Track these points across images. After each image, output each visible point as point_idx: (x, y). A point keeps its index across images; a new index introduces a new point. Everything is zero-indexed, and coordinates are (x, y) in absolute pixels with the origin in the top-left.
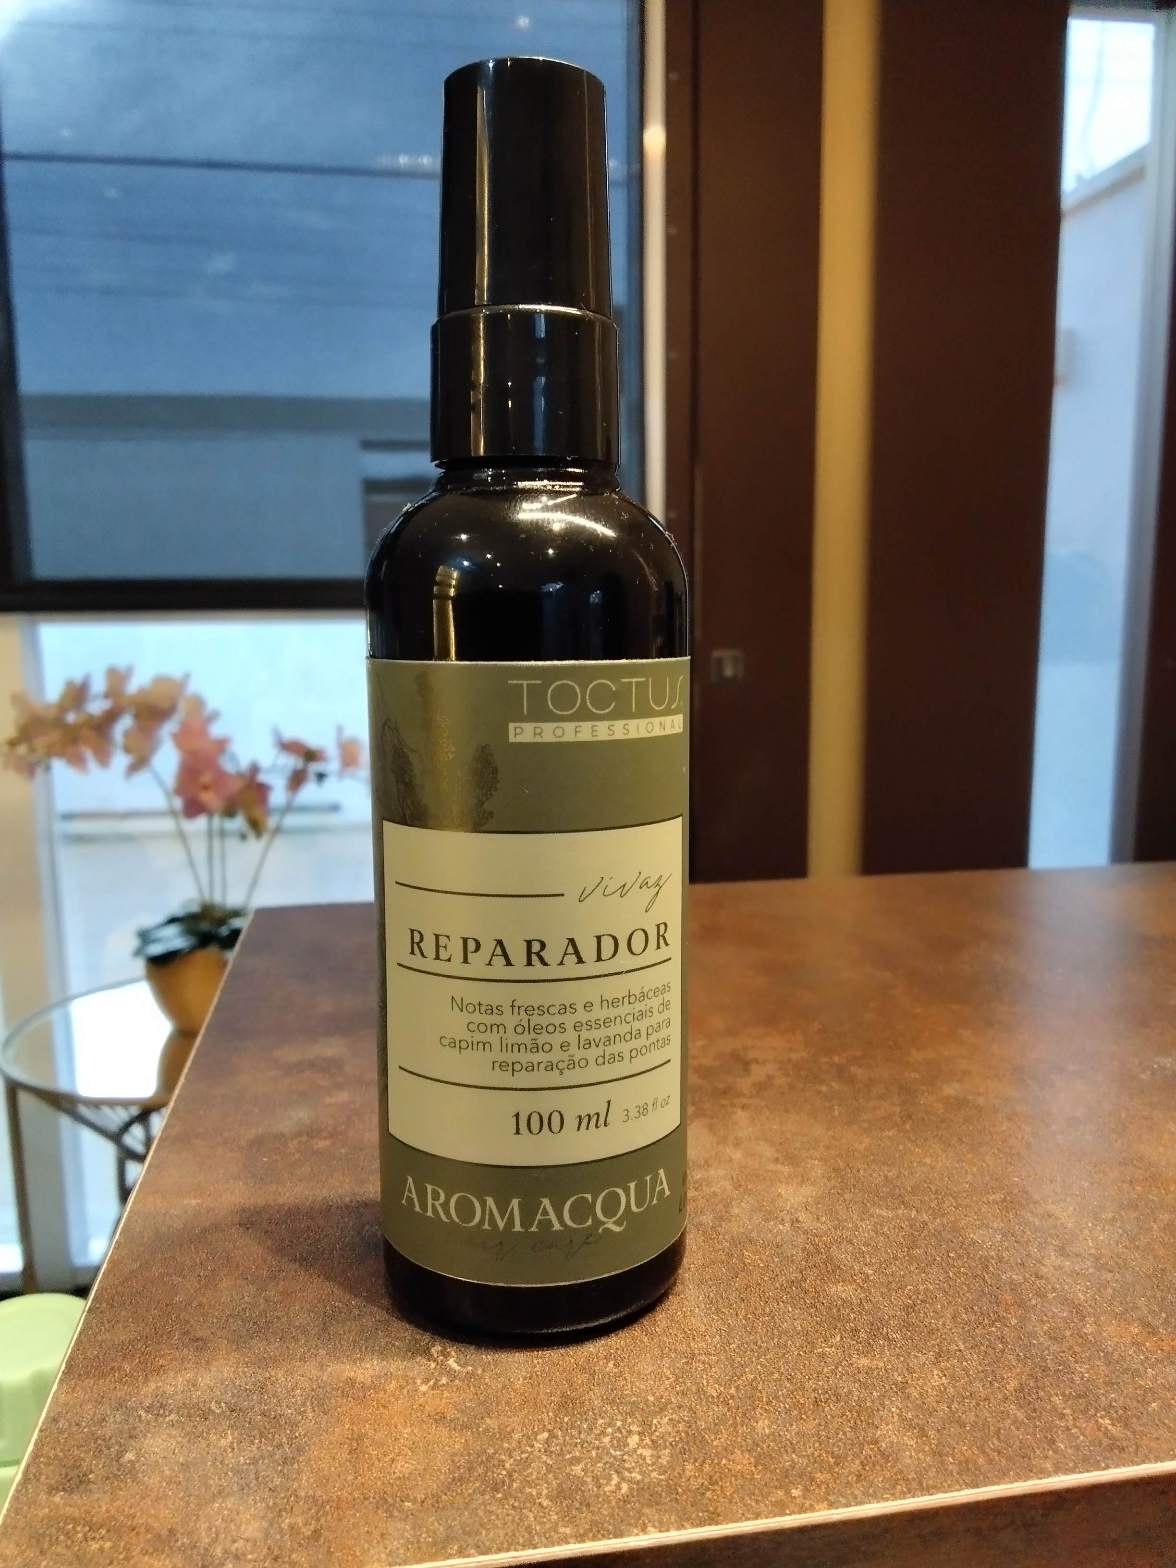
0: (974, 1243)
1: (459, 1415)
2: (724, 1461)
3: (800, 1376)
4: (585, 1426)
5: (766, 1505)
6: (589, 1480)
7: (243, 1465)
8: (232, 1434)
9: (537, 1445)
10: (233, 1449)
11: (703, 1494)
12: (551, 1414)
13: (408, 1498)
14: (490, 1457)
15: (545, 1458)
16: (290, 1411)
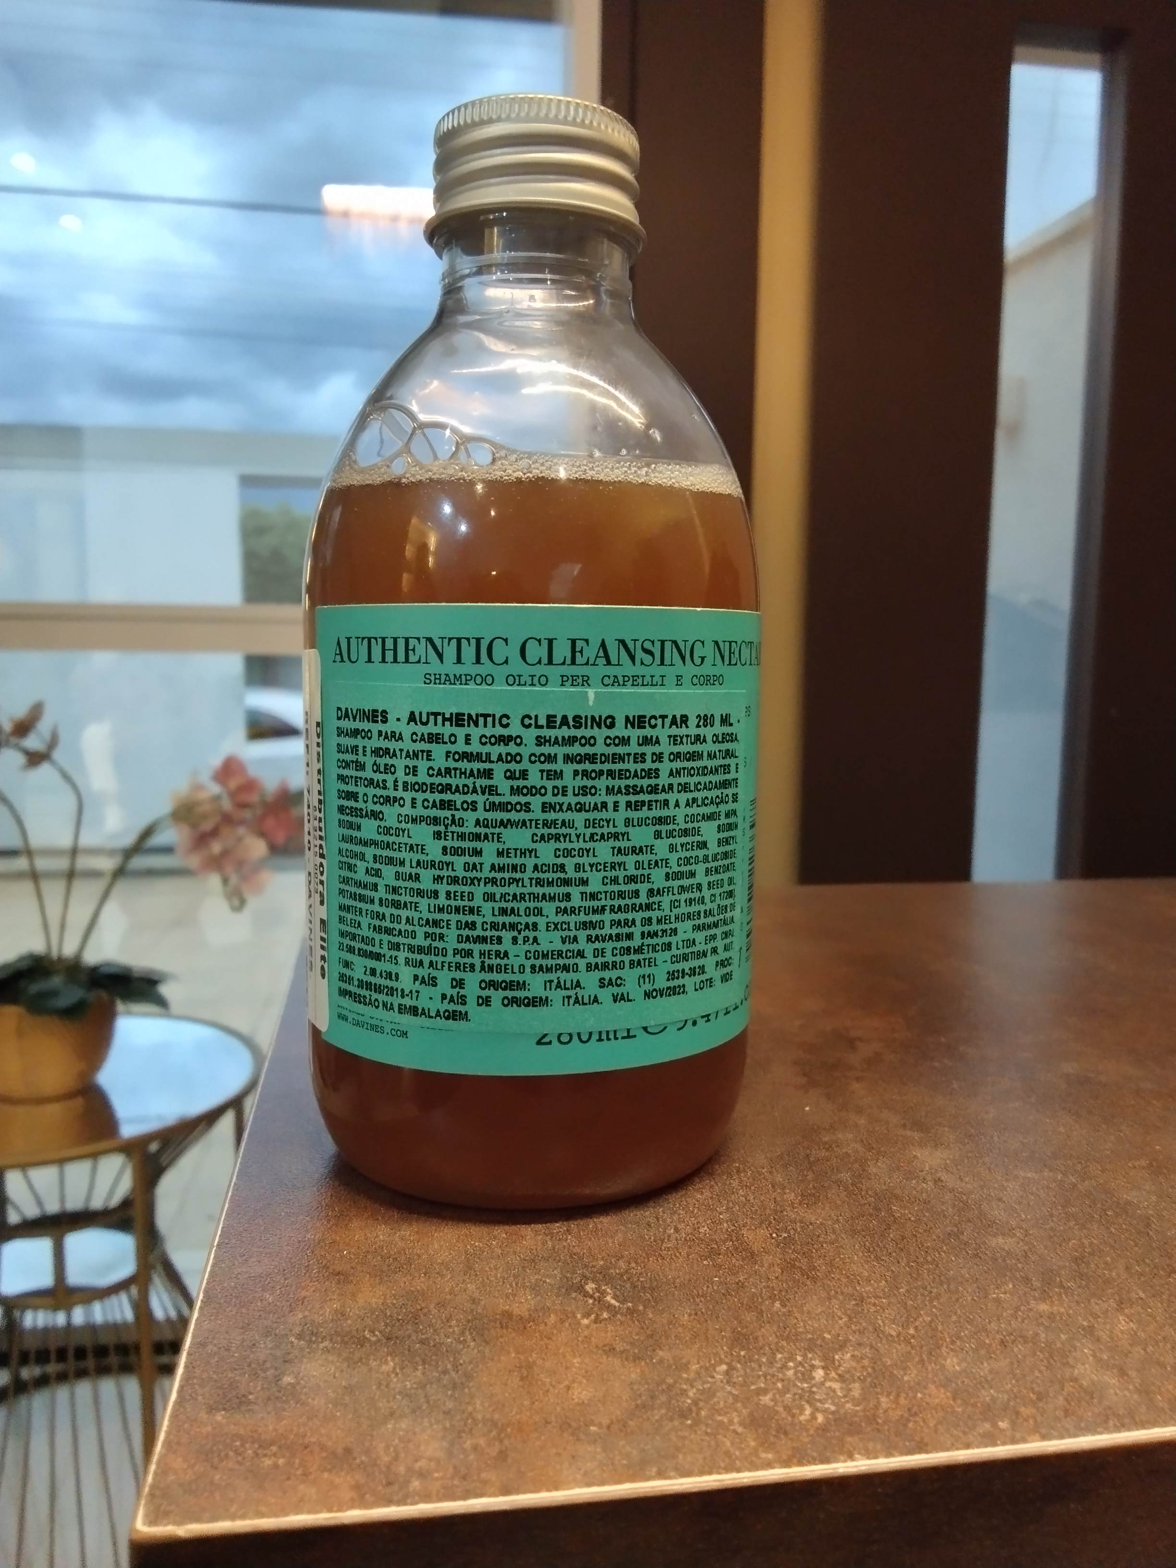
0: (1128, 1203)
1: (628, 1347)
2: (919, 1395)
3: (980, 1320)
4: (764, 1360)
5: (974, 1436)
6: (780, 1409)
7: (410, 1389)
8: (393, 1360)
9: (718, 1377)
10: (397, 1374)
11: (905, 1425)
12: (725, 1348)
13: (592, 1423)
14: (670, 1387)
15: (728, 1388)
16: (449, 1340)
